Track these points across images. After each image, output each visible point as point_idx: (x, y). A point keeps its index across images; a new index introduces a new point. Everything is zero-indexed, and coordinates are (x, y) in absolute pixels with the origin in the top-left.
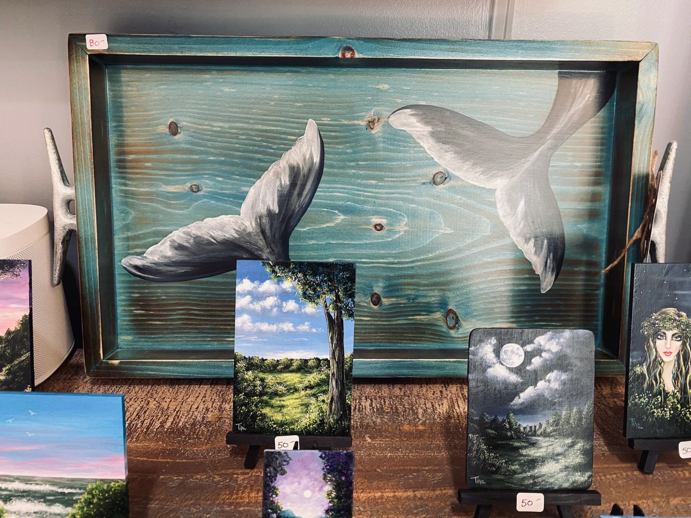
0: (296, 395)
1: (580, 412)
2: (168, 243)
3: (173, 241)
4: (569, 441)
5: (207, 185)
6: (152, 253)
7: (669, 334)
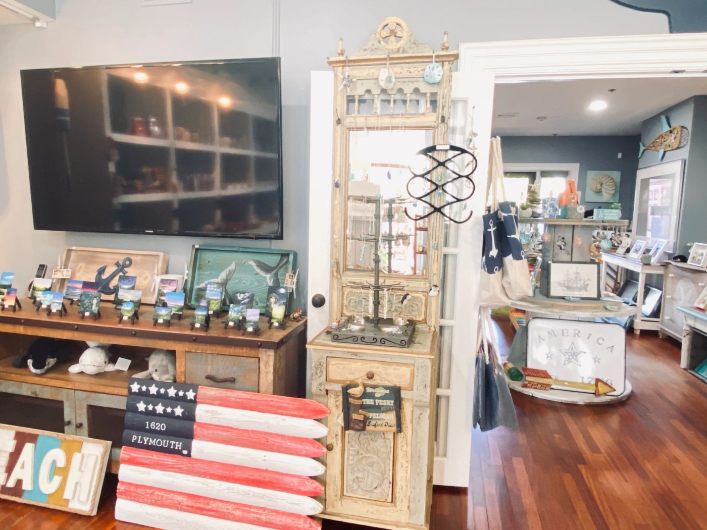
0: (214, 304)
5: (213, 273)
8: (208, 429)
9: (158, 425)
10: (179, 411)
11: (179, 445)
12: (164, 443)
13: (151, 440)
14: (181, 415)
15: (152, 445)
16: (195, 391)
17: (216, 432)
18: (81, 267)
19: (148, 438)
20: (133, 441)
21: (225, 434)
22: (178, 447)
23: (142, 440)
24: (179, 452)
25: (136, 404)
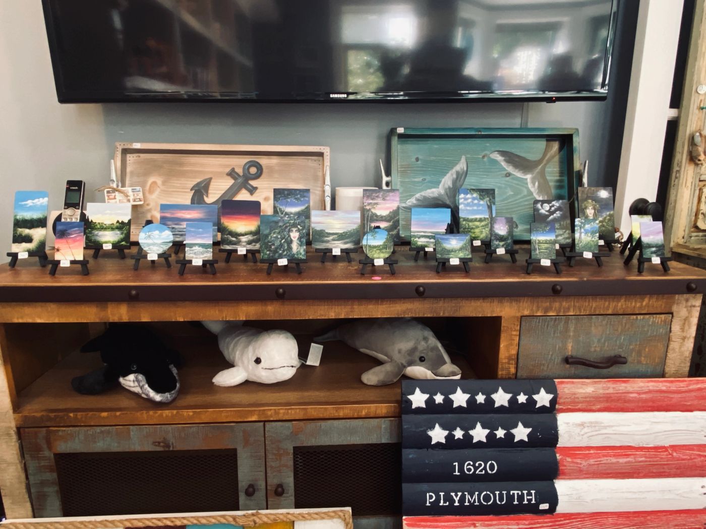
0: (479, 229)
1: (566, 223)
2: (414, 199)
3: (416, 198)
4: (564, 231)
5: (428, 178)
6: (409, 202)
7: (590, 208)
8: (587, 457)
9: (480, 465)
10: (521, 433)
11: (530, 496)
12: (497, 497)
13: (468, 496)
14: (526, 439)
15: (472, 505)
16: (551, 389)
17: (604, 460)
18: (154, 183)
19: (460, 494)
20: (428, 504)
21: (622, 460)
22: (530, 500)
23: (448, 498)
24: (532, 509)
25: (425, 432)
